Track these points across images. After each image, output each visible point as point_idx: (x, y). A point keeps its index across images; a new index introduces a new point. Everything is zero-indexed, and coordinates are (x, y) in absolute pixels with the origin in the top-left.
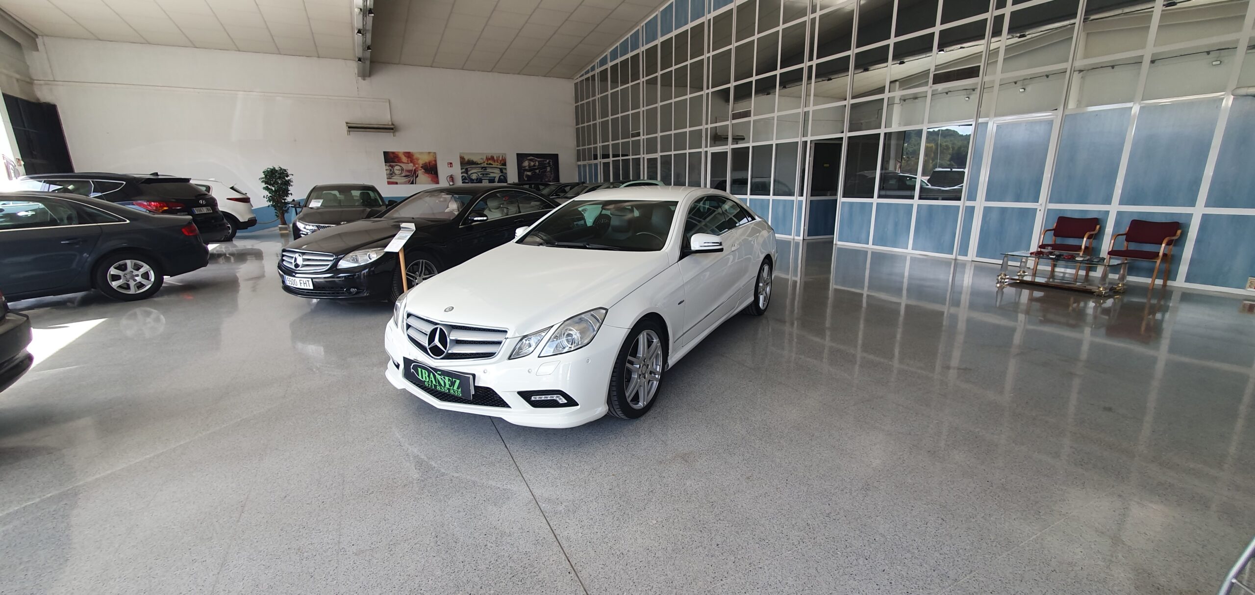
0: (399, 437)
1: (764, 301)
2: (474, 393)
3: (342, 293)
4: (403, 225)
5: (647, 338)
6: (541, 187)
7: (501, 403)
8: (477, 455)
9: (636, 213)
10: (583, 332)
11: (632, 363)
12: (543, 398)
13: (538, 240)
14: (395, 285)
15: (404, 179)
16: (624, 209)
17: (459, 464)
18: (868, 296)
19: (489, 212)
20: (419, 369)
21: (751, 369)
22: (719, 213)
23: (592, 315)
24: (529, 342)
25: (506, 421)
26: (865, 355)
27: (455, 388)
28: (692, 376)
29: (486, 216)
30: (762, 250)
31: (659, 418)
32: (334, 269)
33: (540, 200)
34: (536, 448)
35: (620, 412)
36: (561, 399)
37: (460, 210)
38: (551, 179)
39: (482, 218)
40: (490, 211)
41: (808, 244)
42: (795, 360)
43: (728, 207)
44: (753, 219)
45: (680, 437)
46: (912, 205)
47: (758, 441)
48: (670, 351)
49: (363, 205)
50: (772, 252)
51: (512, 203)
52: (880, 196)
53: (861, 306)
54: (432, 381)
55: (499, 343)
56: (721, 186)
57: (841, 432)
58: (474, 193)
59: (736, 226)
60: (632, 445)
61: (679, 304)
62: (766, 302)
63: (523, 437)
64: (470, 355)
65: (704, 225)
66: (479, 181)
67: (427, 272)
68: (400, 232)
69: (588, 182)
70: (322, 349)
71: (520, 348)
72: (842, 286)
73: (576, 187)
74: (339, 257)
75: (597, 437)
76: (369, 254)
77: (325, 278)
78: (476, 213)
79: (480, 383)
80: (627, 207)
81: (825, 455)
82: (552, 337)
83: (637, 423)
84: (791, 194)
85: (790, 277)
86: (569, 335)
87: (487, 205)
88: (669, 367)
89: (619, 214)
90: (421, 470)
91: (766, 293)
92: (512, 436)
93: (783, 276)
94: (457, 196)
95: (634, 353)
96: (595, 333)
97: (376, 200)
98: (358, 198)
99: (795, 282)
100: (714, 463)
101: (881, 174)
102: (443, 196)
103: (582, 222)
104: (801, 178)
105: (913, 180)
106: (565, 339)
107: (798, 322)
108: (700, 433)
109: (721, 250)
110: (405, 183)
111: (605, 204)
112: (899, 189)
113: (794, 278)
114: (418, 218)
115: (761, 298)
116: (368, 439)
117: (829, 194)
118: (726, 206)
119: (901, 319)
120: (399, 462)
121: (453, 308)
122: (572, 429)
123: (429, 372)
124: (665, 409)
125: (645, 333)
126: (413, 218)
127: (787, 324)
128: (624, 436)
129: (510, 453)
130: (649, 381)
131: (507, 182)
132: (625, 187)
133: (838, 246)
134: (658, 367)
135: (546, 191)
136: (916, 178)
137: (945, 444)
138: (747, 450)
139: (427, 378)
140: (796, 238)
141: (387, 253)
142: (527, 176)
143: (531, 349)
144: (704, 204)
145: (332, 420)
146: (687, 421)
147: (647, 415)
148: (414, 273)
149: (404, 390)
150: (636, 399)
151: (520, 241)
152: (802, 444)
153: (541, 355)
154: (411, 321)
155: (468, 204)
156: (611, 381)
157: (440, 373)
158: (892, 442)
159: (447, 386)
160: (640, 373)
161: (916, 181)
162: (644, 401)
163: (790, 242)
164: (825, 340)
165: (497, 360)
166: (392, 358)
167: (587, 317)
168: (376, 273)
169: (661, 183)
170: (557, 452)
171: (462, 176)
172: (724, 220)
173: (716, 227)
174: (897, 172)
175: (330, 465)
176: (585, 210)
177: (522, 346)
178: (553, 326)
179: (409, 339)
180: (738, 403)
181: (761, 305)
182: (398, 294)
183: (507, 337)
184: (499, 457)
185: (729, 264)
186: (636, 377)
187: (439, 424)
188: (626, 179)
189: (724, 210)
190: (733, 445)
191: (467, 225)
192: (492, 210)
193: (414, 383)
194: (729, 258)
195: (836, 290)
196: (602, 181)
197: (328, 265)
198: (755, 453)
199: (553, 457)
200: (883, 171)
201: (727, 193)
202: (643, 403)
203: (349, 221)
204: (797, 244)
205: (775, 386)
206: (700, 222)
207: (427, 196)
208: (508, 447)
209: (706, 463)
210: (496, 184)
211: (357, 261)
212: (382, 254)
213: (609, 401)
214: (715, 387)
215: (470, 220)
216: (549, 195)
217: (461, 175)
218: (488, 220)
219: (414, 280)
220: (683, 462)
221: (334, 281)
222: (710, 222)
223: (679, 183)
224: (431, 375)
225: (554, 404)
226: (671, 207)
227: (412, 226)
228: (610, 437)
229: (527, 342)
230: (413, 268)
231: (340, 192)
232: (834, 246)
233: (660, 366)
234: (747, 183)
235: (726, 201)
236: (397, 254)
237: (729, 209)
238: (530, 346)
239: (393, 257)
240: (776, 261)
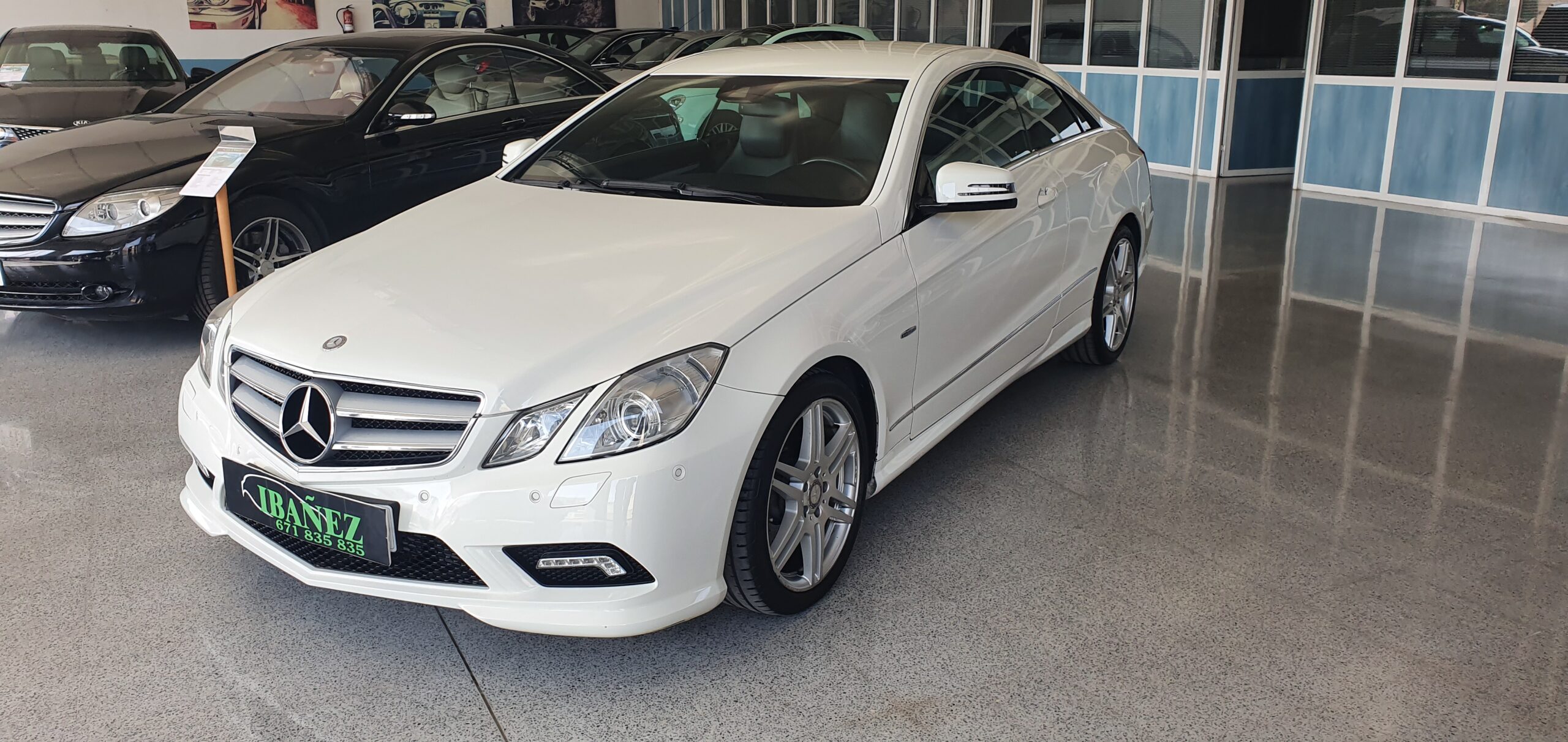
0: (214, 652)
1: (1117, 331)
2: (395, 550)
3: (75, 297)
4: (226, 131)
5: (825, 419)
6: (570, 39)
7: (462, 574)
8: (403, 700)
9: (804, 110)
10: (667, 403)
11: (786, 479)
12: (567, 562)
13: (561, 172)
14: (206, 279)
15: (233, 17)
16: (773, 100)
17: (359, 722)
18: (1374, 319)
19: (441, 100)
20: (262, 490)
21: (1080, 496)
22: (1009, 111)
23: (690, 362)
24: (534, 425)
25: (476, 619)
26: (1364, 464)
27: (350, 536)
28: (933, 510)
29: (432, 111)
30: (1117, 203)
31: (850, 614)
32: (55, 238)
33: (566, 72)
34: (549, 685)
35: (757, 598)
36: (610, 565)
37: (368, 95)
38: (595, 20)
39: (421, 116)
40: (443, 97)
41: (1230, 190)
42: (1191, 475)
43: (1033, 95)
44: (1095, 125)
45: (901, 662)
46: (1490, 95)
47: (1094, 675)
48: (880, 450)
49: (129, 80)
50: (1141, 207)
51: (497, 78)
52: (1410, 72)
53: (1356, 346)
54: (292, 519)
55: (459, 427)
56: (1017, 41)
57: (1298, 654)
58: (401, 52)
59: (1052, 144)
60: (784, 681)
61: (903, 336)
62: (1123, 332)
63: (517, 656)
64: (387, 457)
65: (972, 141)
66: (417, 21)
67: (285, 248)
68: (218, 147)
69: (686, 28)
70: (26, 434)
71: (512, 441)
72: (1311, 293)
73: (657, 41)
74: (67, 208)
75: (698, 659)
76: (142, 202)
77: (32, 259)
78: (407, 102)
79: (413, 525)
80: (780, 95)
81: (1258, 711)
82: (592, 414)
83: (798, 624)
84: (1190, 62)
85: (1183, 270)
86: (633, 409)
87: (434, 81)
88: (878, 490)
89: (761, 110)
90: (265, 734)
91: (1122, 310)
92: (489, 654)
93: (1167, 266)
94: (360, 60)
95: (792, 455)
96: (697, 403)
97: (161, 66)
98: (117, 62)
99: (1196, 284)
100: (985, 727)
101: (1416, 17)
102: (326, 60)
103: (671, 129)
104: (1216, 24)
105: (1495, 30)
106: (623, 418)
107: (1200, 382)
108: (951, 652)
109: (1011, 204)
110: (234, 26)
111: (727, 85)
112: (1460, 54)
113: (1194, 273)
114: (262, 114)
115: (1111, 321)
116: (136, 657)
117: (1283, 65)
118: (1029, 93)
119: (1455, 378)
120: (212, 714)
121: (344, 339)
122: (637, 639)
123: (286, 497)
124: (866, 593)
125: (818, 405)
126: (251, 114)
127: (1175, 389)
128: (765, 657)
129: (483, 696)
130: (828, 522)
131: (485, 26)
132: (775, 42)
133: (1304, 195)
134: (851, 488)
135: (582, 50)
136: (1503, 27)
137: (1558, 689)
138: (1067, 698)
139: (281, 510)
140: (1201, 172)
141: (187, 199)
142: (536, 10)
143: (540, 443)
144: (974, 87)
145: (49, 610)
146: (919, 622)
147: (822, 605)
148: (253, 249)
149: (226, 537)
150: (795, 565)
151: (515, 173)
152: (1201, 684)
153: (563, 459)
154: (243, 369)
155: (387, 79)
156: (736, 522)
157: (312, 499)
158: (1424, 682)
159: (330, 531)
160: (806, 502)
161: (1504, 33)
162: (815, 571)
163: (1184, 183)
164: (1266, 427)
165: (450, 470)
166: (196, 458)
167: (679, 365)
168: (159, 248)
169: (867, 34)
170: (598, 696)
171: (375, 10)
172: (1022, 128)
173: (1000, 146)
174: (1456, 10)
175: (40, 719)
176: (676, 100)
177: (517, 435)
178: (593, 387)
179: (236, 414)
180: (1047, 579)
181: (1109, 339)
182: (213, 301)
183: (478, 412)
184: (457, 707)
185: (1033, 237)
186: (797, 512)
187: (312, 622)
188: (782, 21)
189: (1021, 102)
190: (1032, 682)
191: (384, 133)
192: (445, 94)
193: (250, 523)
194: (1031, 223)
195: (1295, 303)
196: (722, 27)
197: (42, 227)
198: (1086, 705)
199: (588, 707)
200: (1422, 9)
201: (1032, 61)
202: (813, 575)
203: (94, 119)
204: (1203, 188)
205: (1140, 539)
206: (961, 132)
207: (285, 61)
208: (479, 681)
209: (965, 728)
210: (459, 31)
211: (111, 218)
212: (175, 202)
213: (730, 572)
214: (990, 541)
215: (392, 119)
216: (589, 61)
217: (373, 7)
218: (436, 122)
219: (253, 267)
220: (908, 724)
221: (56, 267)
222: (985, 132)
223: (913, 34)
224: (291, 504)
225: (593, 578)
226: (888, 94)
227: (248, 133)
228: (731, 658)
229: (530, 425)
230: (250, 237)
231: (70, 47)
232: (1294, 193)
233: (855, 486)
234: (1081, 35)
235: (1026, 80)
236: (212, 201)
237: (1035, 99)
238: (536, 434)
239: (202, 211)
240: (1148, 232)
